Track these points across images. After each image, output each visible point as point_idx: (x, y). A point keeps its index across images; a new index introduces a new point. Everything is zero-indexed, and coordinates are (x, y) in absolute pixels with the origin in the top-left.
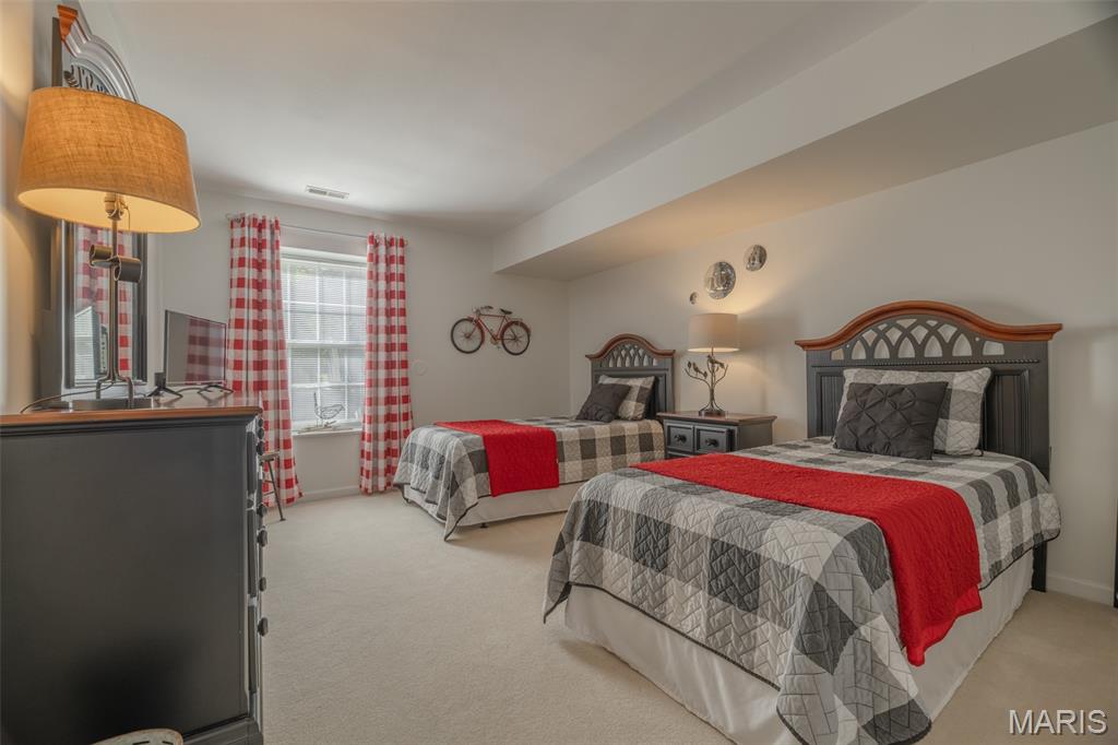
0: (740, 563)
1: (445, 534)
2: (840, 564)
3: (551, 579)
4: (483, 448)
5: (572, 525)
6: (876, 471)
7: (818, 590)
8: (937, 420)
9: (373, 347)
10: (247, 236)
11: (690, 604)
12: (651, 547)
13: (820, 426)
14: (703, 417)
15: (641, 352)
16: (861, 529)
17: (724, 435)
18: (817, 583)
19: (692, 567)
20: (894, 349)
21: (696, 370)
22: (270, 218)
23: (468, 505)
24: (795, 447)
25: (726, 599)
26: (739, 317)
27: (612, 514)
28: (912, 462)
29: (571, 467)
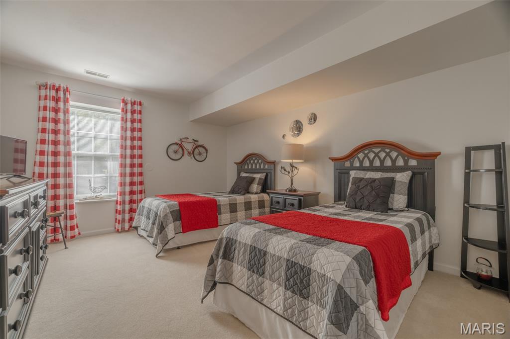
0: (300, 273)
1: (156, 253)
2: (350, 273)
3: (206, 280)
4: (178, 208)
5: (218, 250)
6: (364, 219)
7: (340, 288)
8: (389, 195)
9: (123, 156)
10: (48, 94)
11: (275, 293)
12: (257, 263)
13: (339, 197)
14: (288, 193)
15: (260, 161)
16: (360, 253)
17: (297, 201)
18: (339, 284)
19: (277, 274)
20: (371, 162)
21: (285, 170)
22: (63, 86)
23: (169, 239)
24: (328, 207)
25: (293, 292)
26: (305, 146)
27: (238, 245)
28: (380, 214)
29: (224, 217)
